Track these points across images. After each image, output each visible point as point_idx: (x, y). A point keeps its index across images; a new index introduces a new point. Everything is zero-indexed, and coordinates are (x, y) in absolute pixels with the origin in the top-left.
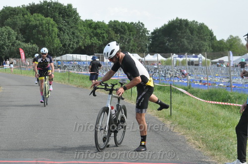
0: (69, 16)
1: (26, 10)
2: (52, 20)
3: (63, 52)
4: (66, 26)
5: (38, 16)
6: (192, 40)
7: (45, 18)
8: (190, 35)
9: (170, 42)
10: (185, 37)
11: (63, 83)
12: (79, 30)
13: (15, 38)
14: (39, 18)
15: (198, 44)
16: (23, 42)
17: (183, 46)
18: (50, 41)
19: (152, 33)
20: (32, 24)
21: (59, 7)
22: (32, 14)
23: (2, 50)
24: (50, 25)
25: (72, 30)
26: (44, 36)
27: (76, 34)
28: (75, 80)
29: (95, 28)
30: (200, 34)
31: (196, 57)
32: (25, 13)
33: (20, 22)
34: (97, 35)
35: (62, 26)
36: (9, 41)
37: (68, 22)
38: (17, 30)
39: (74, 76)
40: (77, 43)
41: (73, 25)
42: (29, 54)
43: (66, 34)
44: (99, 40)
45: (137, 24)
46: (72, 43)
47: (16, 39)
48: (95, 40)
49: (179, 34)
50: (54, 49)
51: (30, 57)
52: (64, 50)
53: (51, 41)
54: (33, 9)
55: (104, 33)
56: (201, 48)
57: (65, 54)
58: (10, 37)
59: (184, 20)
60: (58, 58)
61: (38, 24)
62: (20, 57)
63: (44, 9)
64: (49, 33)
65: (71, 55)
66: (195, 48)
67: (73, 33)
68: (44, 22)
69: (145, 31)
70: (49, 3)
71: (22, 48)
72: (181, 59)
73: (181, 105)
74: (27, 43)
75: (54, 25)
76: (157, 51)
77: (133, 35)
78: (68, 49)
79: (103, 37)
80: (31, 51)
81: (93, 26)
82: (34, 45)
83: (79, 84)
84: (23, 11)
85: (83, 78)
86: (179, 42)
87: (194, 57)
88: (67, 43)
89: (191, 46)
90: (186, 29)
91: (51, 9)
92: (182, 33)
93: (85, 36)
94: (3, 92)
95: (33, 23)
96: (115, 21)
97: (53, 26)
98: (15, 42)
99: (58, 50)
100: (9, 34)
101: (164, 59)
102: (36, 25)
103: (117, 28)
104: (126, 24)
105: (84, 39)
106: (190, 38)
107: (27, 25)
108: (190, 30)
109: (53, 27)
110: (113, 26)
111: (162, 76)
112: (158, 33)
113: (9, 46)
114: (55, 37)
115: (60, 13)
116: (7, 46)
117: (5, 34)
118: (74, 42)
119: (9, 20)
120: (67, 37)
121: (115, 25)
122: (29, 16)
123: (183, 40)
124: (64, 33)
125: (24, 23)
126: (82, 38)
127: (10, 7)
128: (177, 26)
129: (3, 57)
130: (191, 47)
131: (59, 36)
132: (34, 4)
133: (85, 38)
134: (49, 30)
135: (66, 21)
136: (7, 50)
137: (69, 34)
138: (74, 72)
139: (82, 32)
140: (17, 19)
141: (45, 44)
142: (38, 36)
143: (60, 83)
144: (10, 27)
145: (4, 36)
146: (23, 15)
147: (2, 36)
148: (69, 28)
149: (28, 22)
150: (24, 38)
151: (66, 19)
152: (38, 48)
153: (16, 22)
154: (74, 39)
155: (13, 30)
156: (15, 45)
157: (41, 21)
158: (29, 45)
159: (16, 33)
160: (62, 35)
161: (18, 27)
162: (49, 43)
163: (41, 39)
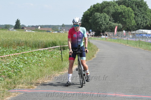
0: (141, 7)
1: (115, 3)
2: (131, 9)
4: (139, 12)
5: (123, 7)
7: (127, 8)
12: (147, 15)
13: (108, 20)
14: (123, 8)
16: (113, 22)
21: (135, 1)
22: (119, 5)
23: (101, 27)
24: (130, 12)
25: (143, 15)
26: (126, 19)
27: (145, 18)
28: (143, 45)
32: (115, 5)
33: (112, 10)
35: (137, 13)
36: (105, 22)
37: (141, 10)
38: (110, 15)
39: (143, 43)
40: (146, 23)
41: (144, 12)
43: (139, 17)
46: (142, 23)
47: (109, 21)
50: (131, 27)
52: (138, 27)
53: (130, 22)
54: (119, 3)
57: (138, 29)
58: (105, 19)
60: (134, 32)
61: (122, 11)
63: (127, 2)
64: (129, 17)
65: (141, 30)
67: (144, 17)
68: (126, 10)
75: (132, 12)
78: (140, 27)
82: (119, 24)
83: (146, 48)
84: (114, 4)
88: (140, 23)
91: (131, 2)
94: (99, 52)
95: (120, 11)
98: (108, 22)
99: (134, 27)
100: (105, 17)
102: (121, 12)
107: (116, 12)
113: (105, 24)
114: (132, 19)
115: (136, 5)
116: (103, 25)
117: (103, 17)
118: (144, 22)
119: (105, 9)
120: (140, 19)
122: (117, 6)
124: (138, 16)
125: (114, 11)
126: (149, 20)
129: (101, 31)
131: (134, 18)
134: (129, 15)
135: (139, 10)
136: (103, 27)
137: (141, 17)
138: (143, 40)
139: (149, 16)
140: (110, 8)
141: (126, 24)
142: (122, 19)
143: (134, 47)
144: (106, 13)
145: (102, 19)
146: (114, 6)
147: (101, 19)
148: (141, 14)
149: (116, 10)
150: (114, 20)
151: (139, 8)
152: (122, 26)
153: (110, 11)
154: (144, 20)
155: (107, 15)
156: (109, 24)
157: (124, 10)
158: (116, 24)
159: (109, 17)
160: (137, 18)
161: (111, 13)
162: (128, 23)
163: (124, 20)
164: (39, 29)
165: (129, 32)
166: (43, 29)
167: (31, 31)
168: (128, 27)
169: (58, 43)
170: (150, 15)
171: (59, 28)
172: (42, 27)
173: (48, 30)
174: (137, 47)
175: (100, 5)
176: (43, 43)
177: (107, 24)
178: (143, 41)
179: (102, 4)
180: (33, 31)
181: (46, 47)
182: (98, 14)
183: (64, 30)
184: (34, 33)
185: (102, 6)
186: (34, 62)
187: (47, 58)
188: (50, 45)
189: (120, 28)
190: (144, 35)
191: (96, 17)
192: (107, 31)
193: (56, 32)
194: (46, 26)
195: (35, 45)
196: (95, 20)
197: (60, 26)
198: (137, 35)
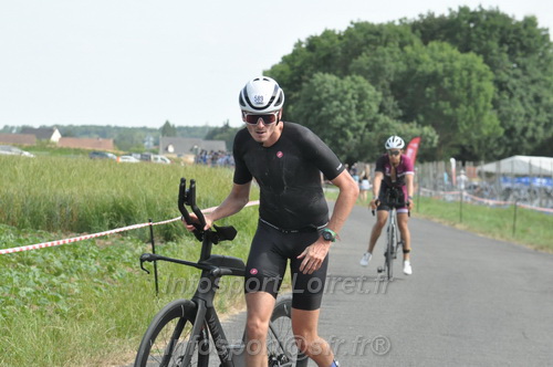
0: (528, 50)
1: (409, 31)
2: (480, 59)
3: (506, 150)
4: (516, 77)
5: (441, 49)
7: (462, 56)
11: (498, 237)
13: (375, 109)
14: (444, 54)
16: (399, 118)
18: (471, 118)
20: (423, 72)
21: (500, 24)
22: (426, 43)
23: (340, 141)
24: (474, 75)
25: (534, 89)
26: (455, 104)
27: (544, 101)
28: (532, 229)
32: (407, 39)
33: (393, 64)
35: (504, 77)
36: (361, 116)
37: (523, 68)
38: (383, 87)
39: (530, 218)
40: (547, 126)
41: (538, 74)
43: (516, 99)
46: (532, 124)
47: (380, 112)
50: (479, 142)
52: (508, 145)
53: (475, 119)
54: (430, 29)
57: (511, 155)
58: (363, 106)
60: (490, 167)
61: (440, 71)
63: (461, 30)
64: (469, 96)
65: (526, 159)
67: (537, 99)
68: (458, 65)
70: (474, 13)
74: (408, 122)
75: (485, 75)
78: (521, 142)
82: (426, 129)
83: (543, 242)
84: (401, 35)
88: (519, 126)
91: (479, 29)
95: (428, 67)
97: (481, 77)
98: (375, 120)
99: (493, 144)
100: (362, 96)
102: (435, 74)
107: (412, 72)
109: (480, 80)
113: (358, 128)
114: (485, 108)
115: (502, 42)
116: (353, 130)
117: (349, 96)
118: (538, 124)
119: (363, 60)
120: (518, 108)
122: (416, 49)
124: (511, 96)
125: (403, 68)
127: (367, 23)
131: (495, 104)
132: (431, 16)
134: (469, 87)
135: (518, 64)
136: (352, 140)
137: (526, 100)
138: (534, 207)
140: (384, 55)
141: (455, 127)
142: (437, 105)
143: (490, 237)
144: (366, 77)
145: (346, 102)
146: (402, 45)
147: (341, 101)
148: (526, 83)
149: (413, 66)
150: (401, 108)
151: (518, 59)
152: (437, 137)
153: (383, 66)
154: (538, 113)
155: (371, 87)
156: (376, 126)
157: (448, 63)
158: (411, 127)
159: (380, 94)
160: (507, 102)
161: (387, 79)
162: (467, 124)
163: (445, 112)
164: (53, 143)
165: (469, 166)
166: (71, 143)
167: (15, 151)
168: (464, 142)
169: (141, 210)
171: (149, 142)
172: (67, 132)
173: (97, 149)
174: (502, 236)
175: (340, 38)
176: (69, 209)
178: (532, 211)
179: (349, 33)
180: (26, 149)
181: (82, 226)
182: (331, 78)
183: (171, 149)
184: (28, 159)
185: (347, 43)
186: (28, 294)
187: (89, 276)
188: (101, 219)
189: (427, 146)
190: (538, 180)
191: (318, 94)
192: (369, 158)
193: (133, 159)
194: (87, 131)
195: (33, 214)
196: (313, 109)
197: (152, 131)
198: (506, 180)
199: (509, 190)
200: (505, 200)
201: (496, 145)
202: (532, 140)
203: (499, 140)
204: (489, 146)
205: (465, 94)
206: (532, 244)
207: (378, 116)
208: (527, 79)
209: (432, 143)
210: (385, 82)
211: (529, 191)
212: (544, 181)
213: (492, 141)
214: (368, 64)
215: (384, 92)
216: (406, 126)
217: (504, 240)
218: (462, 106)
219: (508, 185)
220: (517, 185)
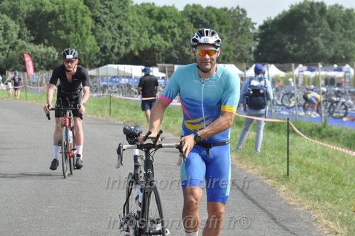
2: (82, 3)
3: (102, 61)
4: (106, 13)
6: (332, 40)
8: (329, 30)
9: (292, 43)
10: (321, 34)
11: (100, 117)
12: (130, 21)
13: (16, 36)
15: (343, 46)
16: (31, 42)
17: (316, 49)
18: (78, 41)
19: (261, 28)
20: (46, 11)
24: (79, 13)
25: (117, 21)
26: (68, 32)
27: (124, 29)
28: (121, 111)
29: (159, 19)
30: (346, 29)
31: (339, 70)
33: (26, 6)
34: (161, 30)
35: (99, 14)
36: (6, 41)
37: (110, 8)
38: (20, 21)
39: (120, 104)
40: (127, 45)
42: (42, 64)
43: (106, 28)
44: (166, 39)
45: (234, 10)
46: (117, 44)
47: (19, 38)
48: (158, 40)
49: (310, 29)
51: (42, 69)
52: (104, 57)
55: (174, 27)
56: (348, 55)
57: (105, 64)
58: (7, 34)
59: (318, 4)
60: (93, 72)
61: (57, 10)
62: (25, 70)
64: (76, 26)
65: (115, 66)
66: (338, 54)
67: (120, 28)
68: (67, 6)
69: (248, 23)
71: (29, 54)
72: (312, 75)
73: (308, 156)
74: (37, 44)
75: (86, 12)
76: (270, 60)
77: (227, 31)
78: (110, 56)
79: (173, 35)
80: (45, 60)
81: (155, 13)
82: (50, 49)
83: (129, 118)
85: (135, 108)
86: (308, 43)
87: (335, 70)
88: (109, 45)
89: (330, 50)
90: (321, 18)
92: (314, 26)
93: (139, 31)
95: (49, 8)
96: (194, 6)
97: (83, 13)
98: (16, 43)
99: (93, 57)
100: (6, 28)
101: (282, 74)
102: (53, 12)
103: (197, 19)
104: (213, 10)
105: (139, 38)
106: (330, 36)
107: (38, 12)
108: (328, 21)
109: (83, 16)
110: (190, 13)
111: (277, 104)
112: (272, 27)
113: (5, 49)
114: (87, 34)
118: (121, 44)
119: (6, 3)
120: (108, 34)
121: (195, 13)
123: (315, 39)
124: (103, 26)
125: (32, 9)
126: (134, 36)
128: (305, 15)
130: (330, 53)
131: (93, 30)
133: (141, 36)
134: (76, 21)
135: (106, 5)
137: (113, 28)
139: (135, 25)
142: (56, 33)
143: (95, 117)
144: (8, 15)
148: (112, 17)
149: (39, 7)
150: (32, 35)
151: (106, 2)
152: (57, 54)
153: (18, 7)
154: (121, 37)
155: (12, 22)
156: (17, 48)
157: (61, 5)
158: (40, 48)
159: (18, 26)
160: (100, 30)
161: (22, 16)
162: (76, 45)
163: (61, 37)
170: (137, 22)
174: (103, 116)
177: (12, 48)
178: (121, 99)
189: (51, 60)
190: (123, 79)
192: (13, 68)
198: (103, 80)
199: (105, 87)
200: (103, 93)
201: (95, 58)
202: (118, 54)
203: (97, 54)
204: (91, 59)
205: (74, 25)
206: (122, 120)
207: (18, 41)
208: (112, 15)
209: (54, 57)
210: (21, 18)
211: (118, 87)
212: (127, 80)
213: (93, 55)
214: (9, 7)
215: (20, 25)
216: (37, 47)
217: (104, 118)
218: (72, 33)
219: (105, 83)
220: (110, 83)
